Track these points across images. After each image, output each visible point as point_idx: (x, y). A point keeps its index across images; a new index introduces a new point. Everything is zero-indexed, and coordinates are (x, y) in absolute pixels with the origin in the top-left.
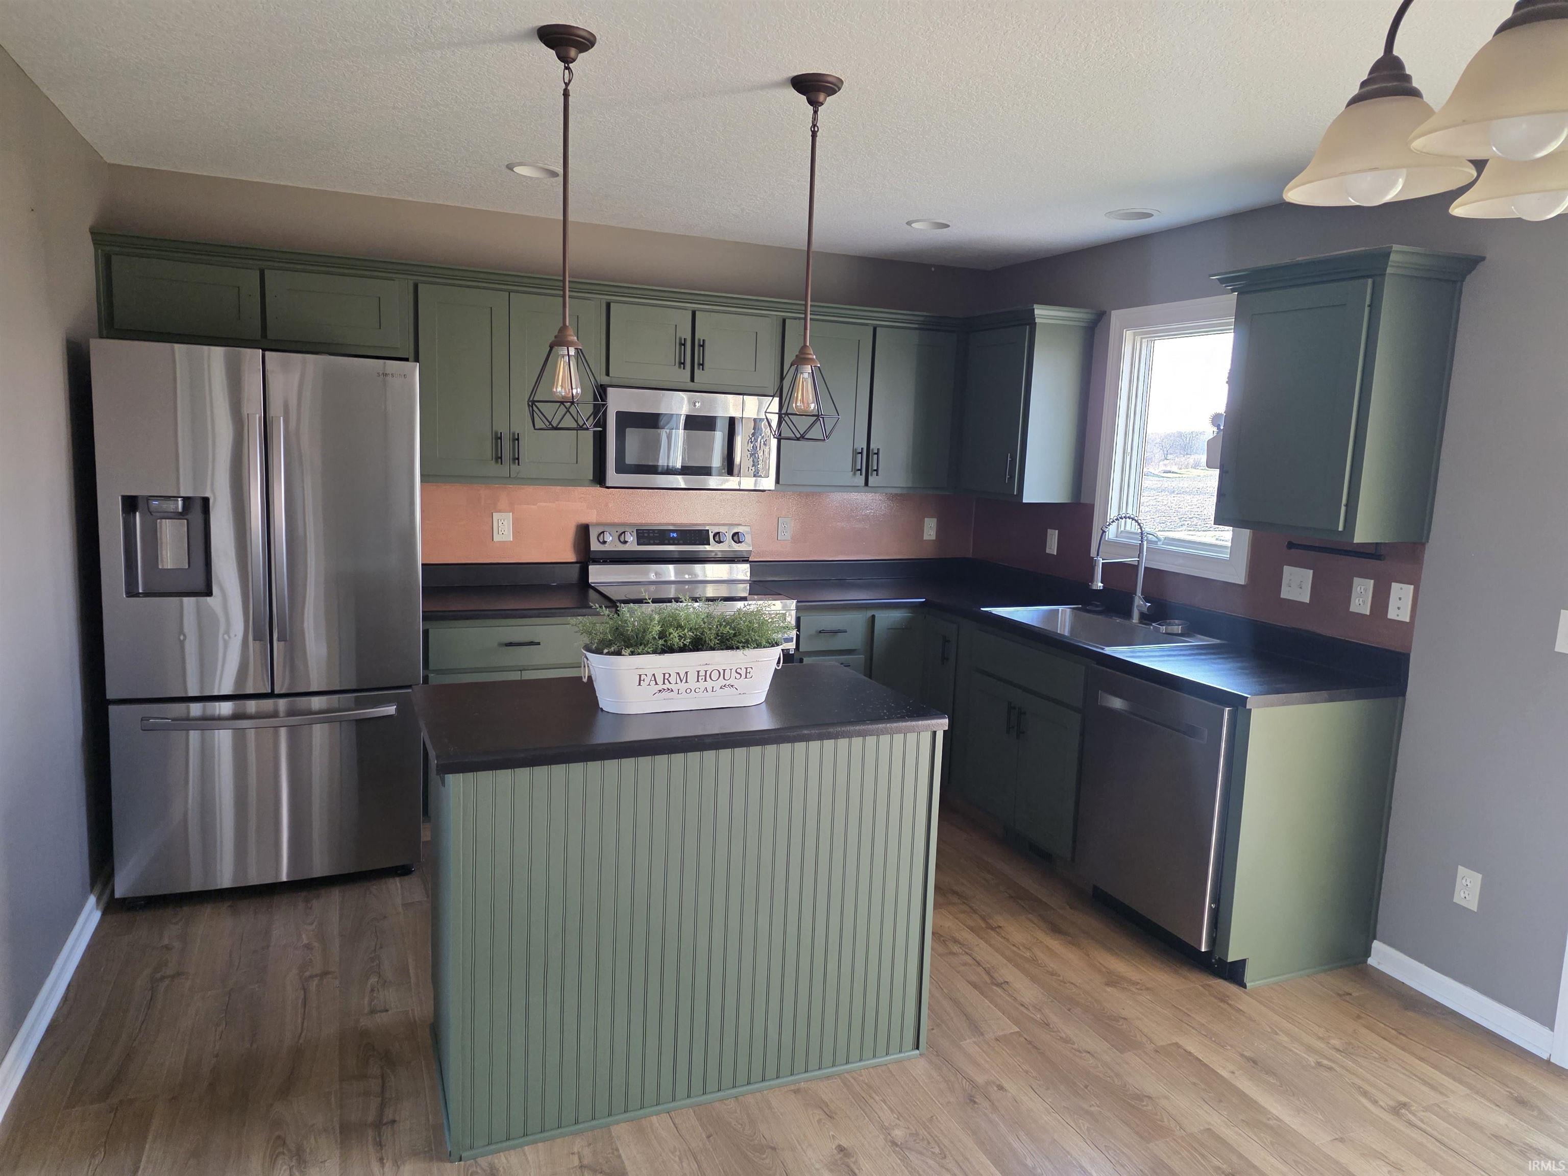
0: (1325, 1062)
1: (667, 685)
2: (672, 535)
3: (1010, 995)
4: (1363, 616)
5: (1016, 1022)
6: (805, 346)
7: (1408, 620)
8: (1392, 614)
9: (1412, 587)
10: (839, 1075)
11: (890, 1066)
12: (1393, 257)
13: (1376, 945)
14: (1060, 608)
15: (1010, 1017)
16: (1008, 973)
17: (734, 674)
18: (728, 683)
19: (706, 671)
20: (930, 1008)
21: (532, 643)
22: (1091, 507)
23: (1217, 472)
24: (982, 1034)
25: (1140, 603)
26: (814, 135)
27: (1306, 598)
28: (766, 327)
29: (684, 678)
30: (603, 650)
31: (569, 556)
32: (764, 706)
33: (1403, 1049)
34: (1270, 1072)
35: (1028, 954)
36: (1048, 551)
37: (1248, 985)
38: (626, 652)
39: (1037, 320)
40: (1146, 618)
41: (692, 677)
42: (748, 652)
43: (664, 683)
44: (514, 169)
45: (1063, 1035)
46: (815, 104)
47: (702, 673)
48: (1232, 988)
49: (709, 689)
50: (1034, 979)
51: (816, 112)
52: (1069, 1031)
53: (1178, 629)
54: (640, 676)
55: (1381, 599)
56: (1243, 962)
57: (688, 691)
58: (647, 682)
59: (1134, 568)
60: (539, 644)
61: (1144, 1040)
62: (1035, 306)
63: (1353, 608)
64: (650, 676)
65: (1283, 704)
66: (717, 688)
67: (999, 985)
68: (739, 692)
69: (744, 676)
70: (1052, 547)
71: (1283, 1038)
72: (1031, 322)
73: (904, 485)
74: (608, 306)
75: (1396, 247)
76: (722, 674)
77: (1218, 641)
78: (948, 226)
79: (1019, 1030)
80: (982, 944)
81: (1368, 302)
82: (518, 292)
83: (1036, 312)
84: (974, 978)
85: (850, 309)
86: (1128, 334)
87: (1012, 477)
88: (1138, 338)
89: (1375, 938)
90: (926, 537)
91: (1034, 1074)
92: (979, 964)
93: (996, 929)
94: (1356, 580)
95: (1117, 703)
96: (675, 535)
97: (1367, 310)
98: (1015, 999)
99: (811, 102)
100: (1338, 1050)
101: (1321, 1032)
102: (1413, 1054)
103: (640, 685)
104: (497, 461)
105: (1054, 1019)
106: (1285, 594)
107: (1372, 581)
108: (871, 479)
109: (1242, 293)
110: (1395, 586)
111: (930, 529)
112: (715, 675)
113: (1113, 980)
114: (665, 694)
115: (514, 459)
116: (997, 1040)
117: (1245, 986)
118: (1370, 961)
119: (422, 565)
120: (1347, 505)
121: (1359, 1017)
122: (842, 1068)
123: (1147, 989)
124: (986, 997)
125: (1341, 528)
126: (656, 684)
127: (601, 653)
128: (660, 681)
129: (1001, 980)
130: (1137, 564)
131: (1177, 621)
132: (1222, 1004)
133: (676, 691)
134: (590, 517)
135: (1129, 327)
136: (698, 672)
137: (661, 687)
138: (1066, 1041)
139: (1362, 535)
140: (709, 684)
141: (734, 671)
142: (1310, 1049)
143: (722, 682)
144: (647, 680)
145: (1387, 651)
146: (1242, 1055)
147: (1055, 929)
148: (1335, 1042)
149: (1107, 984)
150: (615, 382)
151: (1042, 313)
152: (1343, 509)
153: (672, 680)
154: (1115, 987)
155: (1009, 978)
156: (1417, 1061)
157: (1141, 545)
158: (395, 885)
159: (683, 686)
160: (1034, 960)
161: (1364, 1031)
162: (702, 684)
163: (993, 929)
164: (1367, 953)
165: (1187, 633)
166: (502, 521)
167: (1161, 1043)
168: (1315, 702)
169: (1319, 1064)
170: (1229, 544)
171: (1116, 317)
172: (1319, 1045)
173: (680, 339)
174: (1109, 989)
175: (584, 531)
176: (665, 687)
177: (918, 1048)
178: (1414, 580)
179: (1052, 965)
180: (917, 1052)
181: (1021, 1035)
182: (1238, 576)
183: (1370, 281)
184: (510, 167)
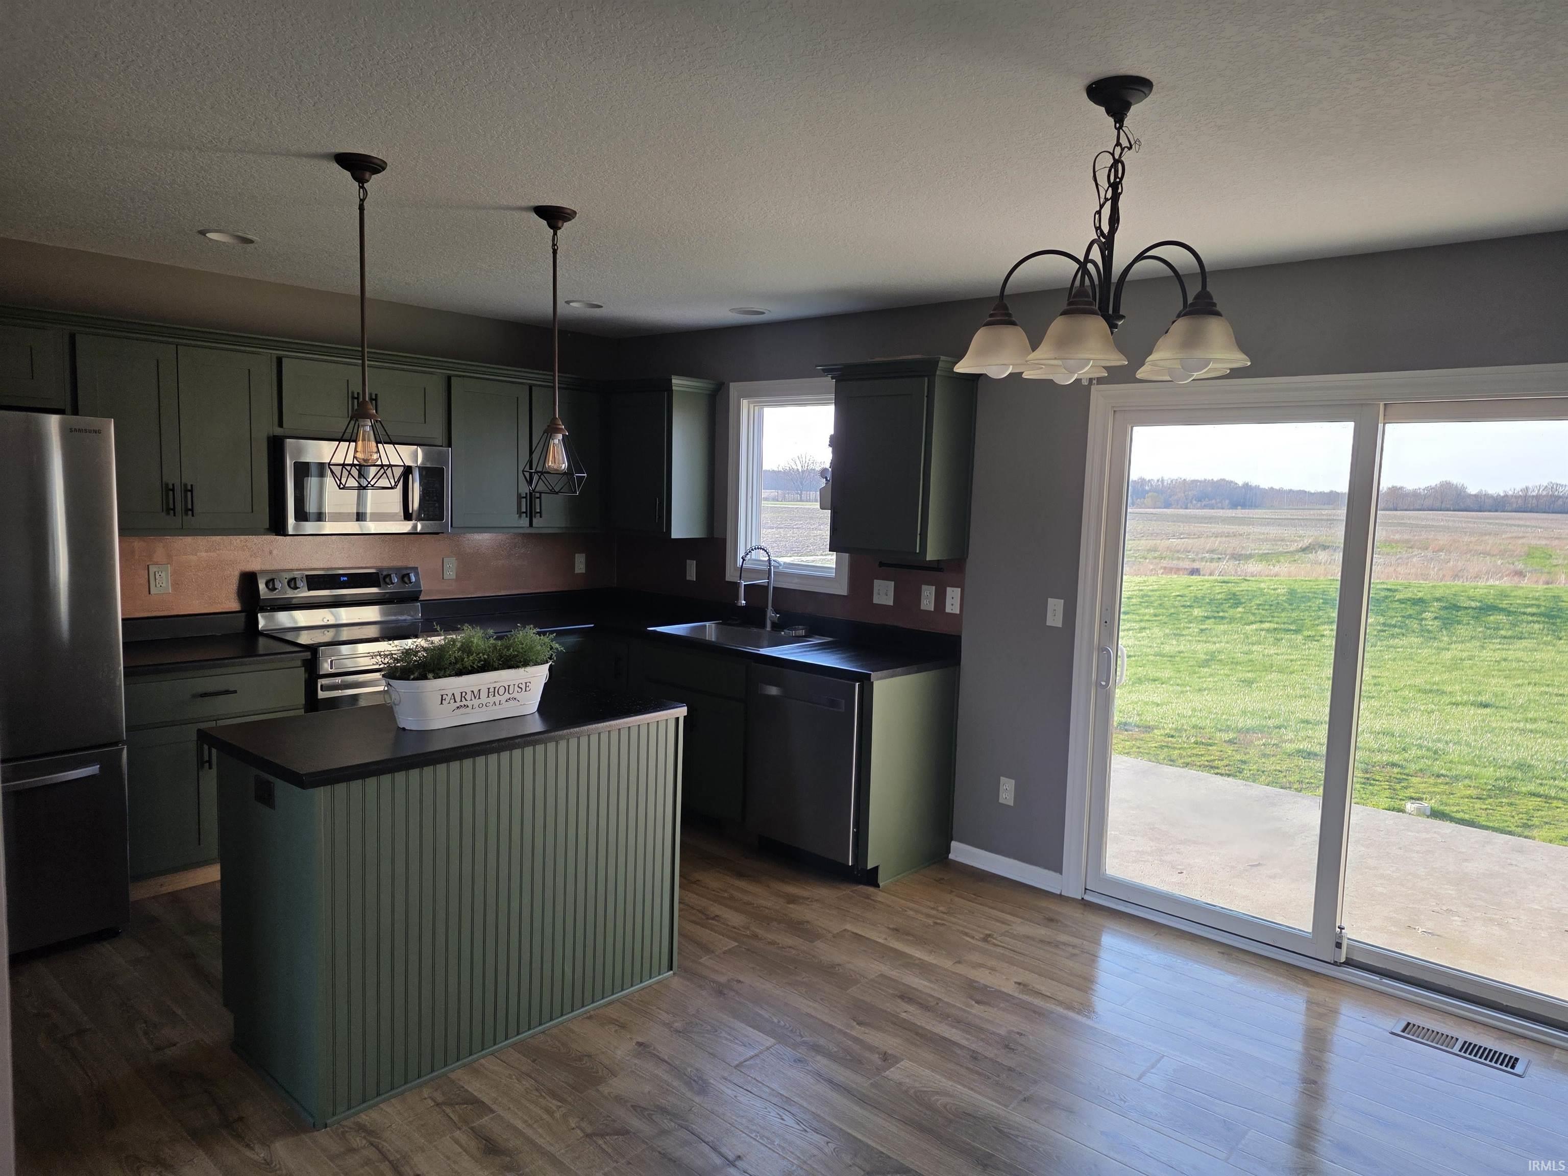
0: (939, 921)
1: (464, 702)
2: (342, 579)
3: (723, 924)
4: (930, 612)
5: (735, 940)
6: (555, 418)
7: (958, 612)
8: (948, 610)
9: (960, 589)
10: (618, 1000)
11: (654, 986)
12: (940, 364)
13: (954, 844)
14: (707, 624)
15: (728, 937)
16: (716, 909)
17: (517, 689)
18: (511, 696)
19: (495, 688)
20: (680, 934)
21: (227, 692)
22: (724, 541)
23: (828, 513)
24: (713, 952)
25: (771, 615)
26: (555, 252)
27: (891, 603)
28: (434, 384)
29: (477, 695)
30: (409, 676)
31: (233, 605)
32: (537, 714)
33: (981, 904)
34: (908, 934)
35: (726, 895)
36: (688, 578)
37: (881, 885)
38: (430, 676)
39: (674, 388)
40: (776, 627)
41: (484, 694)
42: (529, 669)
43: (461, 701)
44: (207, 235)
45: (769, 940)
46: (555, 228)
47: (492, 690)
48: (871, 889)
49: (497, 703)
50: (737, 910)
51: (555, 234)
52: (770, 936)
53: (802, 632)
54: (442, 696)
55: (940, 599)
56: (876, 869)
57: (481, 706)
58: (447, 701)
59: (764, 588)
60: (235, 692)
61: (824, 932)
62: (673, 377)
63: (923, 607)
64: (450, 695)
65: (892, 677)
66: (503, 701)
67: (713, 919)
68: (520, 703)
69: (524, 690)
70: (692, 573)
71: (911, 913)
72: (668, 388)
73: (563, 526)
74: (279, 361)
75: (943, 358)
76: (507, 689)
77: (830, 639)
78: (601, 307)
79: (736, 944)
80: (690, 895)
81: (926, 394)
82: (186, 345)
83: (674, 381)
84: (693, 918)
85: (498, 369)
86: (744, 403)
87: (661, 517)
88: (752, 406)
89: (952, 840)
90: (577, 571)
91: (758, 968)
92: (693, 908)
93: (697, 882)
94: (924, 587)
95: (773, 691)
96: (345, 579)
97: (926, 399)
98: (728, 925)
99: (551, 226)
100: (944, 913)
101: (932, 905)
102: (987, 906)
103: (442, 703)
104: (168, 514)
105: (761, 932)
106: (876, 600)
107: (934, 587)
108: (535, 521)
109: (839, 380)
110: (949, 589)
111: (580, 564)
112: (502, 691)
113: (792, 900)
114: (463, 710)
115: (187, 510)
116: (724, 953)
117: (878, 886)
118: (951, 856)
119: (123, 620)
120: (920, 534)
121: (952, 892)
122: (619, 994)
123: (816, 900)
124: (707, 928)
125: (918, 551)
126: (455, 702)
127: (408, 680)
128: (458, 699)
129: (713, 915)
130: (766, 584)
131: (800, 627)
132: (867, 901)
133: (470, 707)
134: (254, 566)
135: (746, 396)
136: (489, 689)
137: (458, 704)
138: (772, 943)
139: (931, 555)
140: (497, 697)
141: (516, 686)
142: (928, 916)
143: (507, 696)
144: (448, 699)
145: (946, 635)
146: (888, 928)
147: (740, 875)
148: (941, 908)
149: (789, 903)
150: (288, 433)
151: (678, 383)
152: (918, 537)
153: (468, 697)
154: (795, 904)
155: (718, 913)
156: (991, 910)
157: (770, 570)
158: (106, 948)
159: (476, 702)
160: (732, 898)
161: (956, 899)
162: (492, 699)
163: (694, 883)
164: (948, 851)
165: (809, 634)
166: (160, 573)
167: (835, 932)
168: (909, 674)
169: (936, 923)
170: (834, 566)
171: (734, 388)
172: (934, 912)
173: (353, 393)
174: (791, 906)
175: (248, 581)
176: (462, 704)
177: (671, 969)
178: (960, 584)
179: (746, 898)
180: (671, 972)
181: (740, 947)
182: (842, 589)
183: (926, 379)
184: (203, 233)
